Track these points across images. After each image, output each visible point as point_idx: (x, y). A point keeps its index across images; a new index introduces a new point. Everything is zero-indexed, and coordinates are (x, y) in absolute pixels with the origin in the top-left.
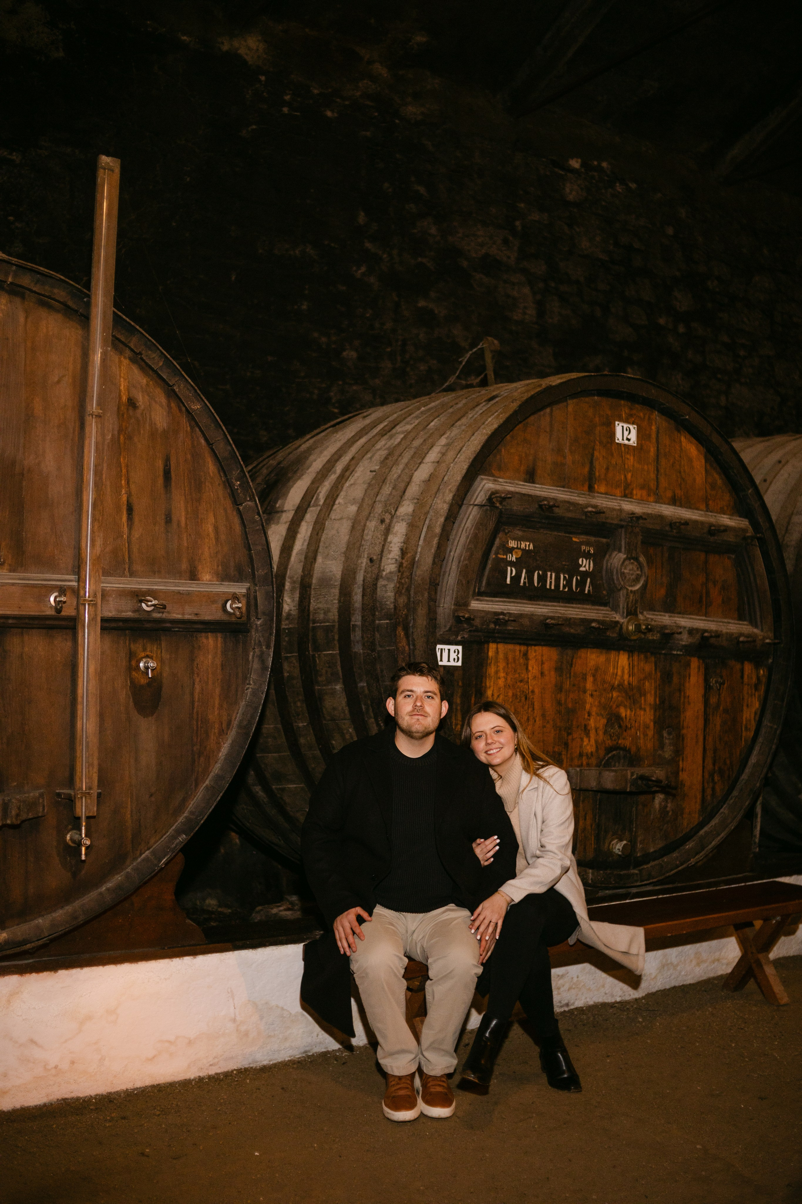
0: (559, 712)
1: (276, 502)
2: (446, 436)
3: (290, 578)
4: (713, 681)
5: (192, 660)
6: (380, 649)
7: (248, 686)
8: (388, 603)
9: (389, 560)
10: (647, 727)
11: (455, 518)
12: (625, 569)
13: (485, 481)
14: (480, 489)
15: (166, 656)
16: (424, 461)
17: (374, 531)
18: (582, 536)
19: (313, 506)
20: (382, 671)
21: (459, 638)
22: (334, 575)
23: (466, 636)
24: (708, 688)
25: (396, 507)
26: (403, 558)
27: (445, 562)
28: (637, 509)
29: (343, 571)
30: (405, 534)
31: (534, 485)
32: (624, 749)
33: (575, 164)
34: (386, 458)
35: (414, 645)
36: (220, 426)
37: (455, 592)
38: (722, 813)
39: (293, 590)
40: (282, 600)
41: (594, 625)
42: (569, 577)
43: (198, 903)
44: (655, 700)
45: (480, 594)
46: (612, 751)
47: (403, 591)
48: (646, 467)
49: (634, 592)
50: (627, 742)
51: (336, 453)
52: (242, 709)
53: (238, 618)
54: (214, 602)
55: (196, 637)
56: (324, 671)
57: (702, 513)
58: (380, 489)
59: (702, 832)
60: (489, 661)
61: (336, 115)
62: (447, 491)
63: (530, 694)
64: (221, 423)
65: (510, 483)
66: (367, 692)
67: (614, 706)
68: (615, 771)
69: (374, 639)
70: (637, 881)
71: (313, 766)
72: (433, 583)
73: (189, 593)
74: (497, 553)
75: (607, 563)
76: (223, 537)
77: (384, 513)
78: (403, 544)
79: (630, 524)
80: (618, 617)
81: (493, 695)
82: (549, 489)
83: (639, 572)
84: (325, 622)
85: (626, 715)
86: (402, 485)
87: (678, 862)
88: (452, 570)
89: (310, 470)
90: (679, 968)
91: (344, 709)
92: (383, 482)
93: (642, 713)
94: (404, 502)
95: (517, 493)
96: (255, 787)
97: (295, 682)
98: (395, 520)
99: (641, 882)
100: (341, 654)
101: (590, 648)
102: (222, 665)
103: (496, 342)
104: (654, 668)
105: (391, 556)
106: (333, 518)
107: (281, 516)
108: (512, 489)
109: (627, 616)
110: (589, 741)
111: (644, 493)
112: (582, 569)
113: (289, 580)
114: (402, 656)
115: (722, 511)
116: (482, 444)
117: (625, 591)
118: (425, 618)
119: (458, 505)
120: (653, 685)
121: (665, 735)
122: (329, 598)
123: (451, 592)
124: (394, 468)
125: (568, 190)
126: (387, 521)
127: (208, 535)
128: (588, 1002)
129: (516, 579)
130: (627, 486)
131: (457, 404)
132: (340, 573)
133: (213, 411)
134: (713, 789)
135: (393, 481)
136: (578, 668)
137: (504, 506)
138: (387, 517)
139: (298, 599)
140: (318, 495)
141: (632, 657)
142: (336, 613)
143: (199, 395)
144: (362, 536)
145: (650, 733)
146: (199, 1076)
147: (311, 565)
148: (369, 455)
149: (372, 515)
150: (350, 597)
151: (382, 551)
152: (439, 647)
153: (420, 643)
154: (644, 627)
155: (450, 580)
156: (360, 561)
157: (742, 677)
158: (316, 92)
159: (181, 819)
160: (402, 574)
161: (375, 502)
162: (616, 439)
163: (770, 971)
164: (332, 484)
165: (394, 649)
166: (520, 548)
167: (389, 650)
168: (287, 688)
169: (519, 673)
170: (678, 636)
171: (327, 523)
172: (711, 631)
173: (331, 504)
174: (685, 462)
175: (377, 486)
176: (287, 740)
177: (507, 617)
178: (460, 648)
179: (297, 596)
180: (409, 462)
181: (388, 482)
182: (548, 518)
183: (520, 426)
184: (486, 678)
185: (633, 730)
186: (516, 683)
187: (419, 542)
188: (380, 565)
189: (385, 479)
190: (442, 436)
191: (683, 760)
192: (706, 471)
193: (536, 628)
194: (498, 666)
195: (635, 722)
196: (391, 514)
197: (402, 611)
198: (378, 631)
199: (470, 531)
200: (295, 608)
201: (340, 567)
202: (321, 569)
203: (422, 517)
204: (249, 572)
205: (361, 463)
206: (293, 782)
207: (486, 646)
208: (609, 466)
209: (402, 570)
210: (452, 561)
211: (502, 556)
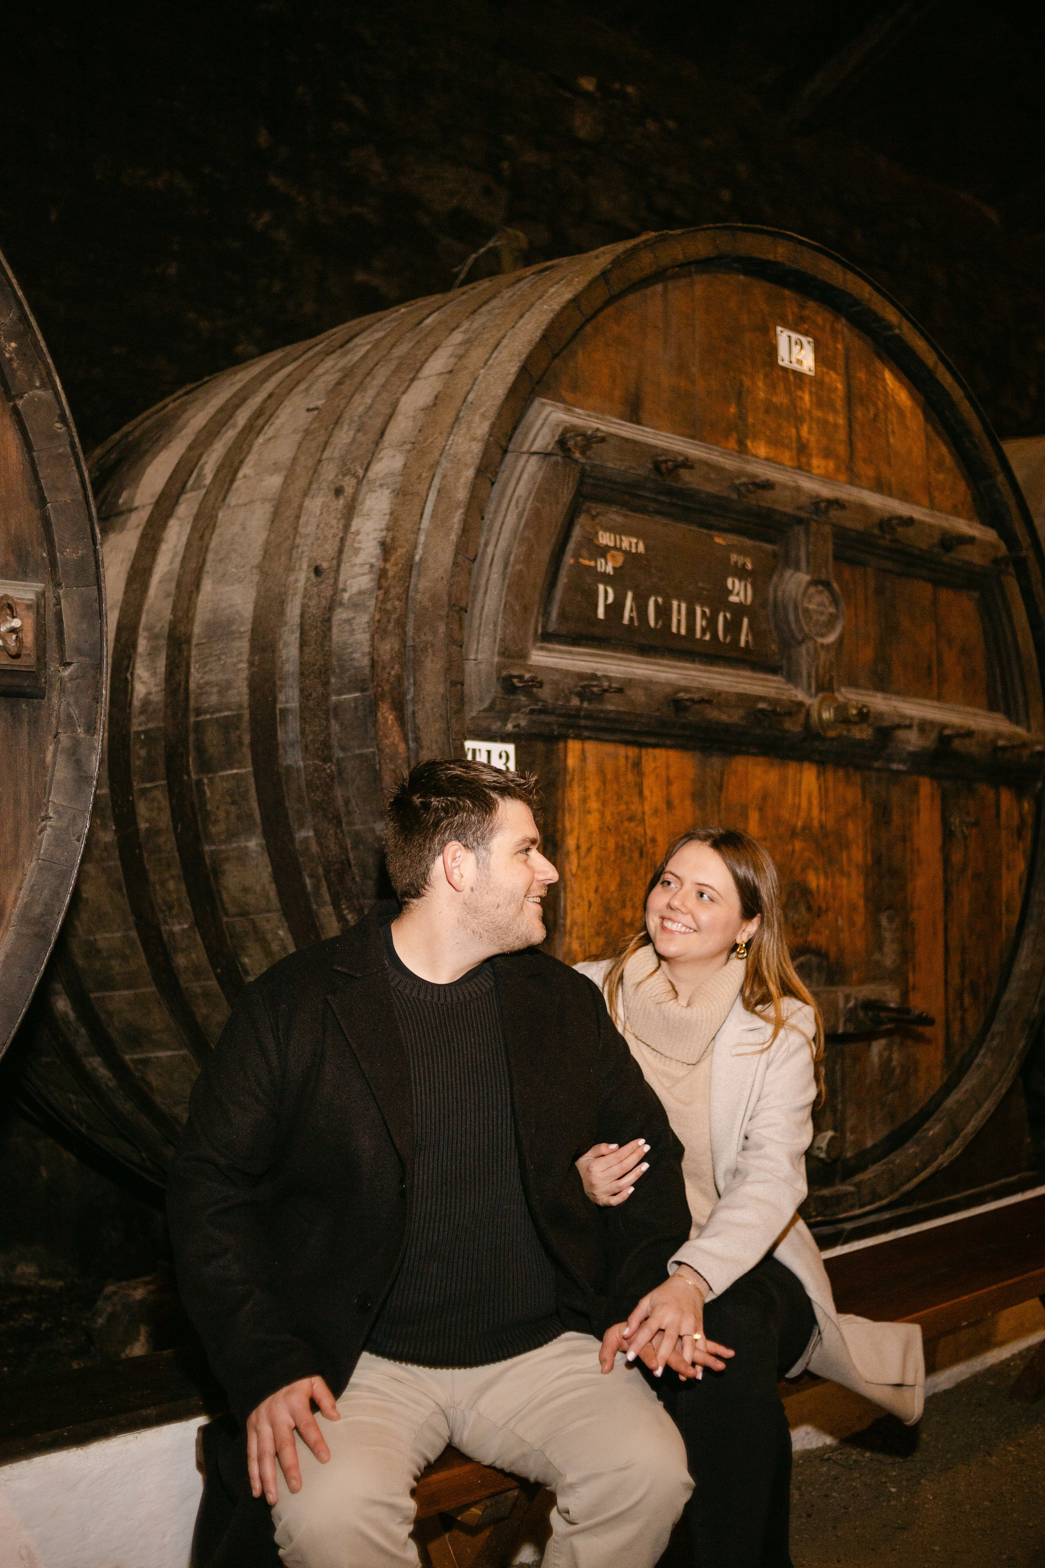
2: (462, 329)
3: (149, 629)
4: (955, 821)
6: (341, 755)
7: (44, 823)
8: (356, 655)
9: (357, 569)
10: (853, 908)
11: (496, 474)
12: (810, 602)
13: (548, 409)
14: (539, 423)
16: (420, 375)
17: (321, 514)
18: (730, 536)
19: (193, 489)
20: (347, 802)
21: (509, 727)
22: (238, 612)
23: (523, 723)
24: (948, 835)
25: (366, 462)
26: (386, 560)
27: (476, 566)
28: (826, 492)
29: (256, 602)
30: (388, 511)
31: (639, 426)
32: (818, 952)
33: (588, 84)
34: (339, 383)
35: (417, 740)
37: (499, 632)
38: (979, 1066)
39: (153, 653)
40: (132, 674)
41: (762, 705)
42: (711, 612)
44: (865, 857)
45: (547, 638)
47: (390, 627)
48: (831, 418)
49: (827, 648)
50: (819, 938)
51: (235, 395)
52: (31, 877)
53: (15, 658)
56: (222, 814)
57: (927, 511)
58: (330, 436)
59: (950, 1102)
60: (568, 778)
62: (477, 418)
63: (649, 845)
65: (597, 418)
66: (314, 848)
69: (329, 735)
70: (852, 1207)
71: (204, 1011)
72: (454, 605)
74: (577, 555)
75: (776, 592)
77: (340, 477)
78: (384, 533)
79: (814, 517)
80: (800, 695)
81: (578, 847)
82: (669, 437)
83: (832, 610)
84: (220, 711)
85: (818, 887)
86: (378, 422)
87: (917, 1164)
88: (491, 582)
89: (183, 433)
91: (267, 887)
92: (336, 423)
93: (844, 881)
94: (384, 452)
95: (613, 435)
96: (91, 1059)
97: (161, 840)
98: (364, 488)
99: (861, 1206)
100: (256, 774)
101: (754, 754)
103: (521, 235)
104: (860, 796)
105: (360, 559)
106: (233, 503)
107: (129, 517)
108: (602, 427)
109: (817, 691)
111: (831, 465)
112: (733, 599)
113: (145, 634)
114: (391, 766)
115: (955, 512)
116: (544, 327)
117: (810, 645)
118: (442, 679)
119: (501, 447)
120: (861, 827)
121: (884, 922)
122: (229, 661)
123: (491, 627)
124: (357, 398)
125: (577, 123)
126: (349, 491)
129: (615, 609)
130: (802, 449)
132: (250, 607)
134: (963, 1020)
135: (356, 418)
136: (732, 793)
137: (589, 458)
138: (349, 485)
139: (163, 669)
140: (202, 468)
141: (824, 774)
142: (245, 690)
144: (296, 528)
145: (860, 920)
147: (190, 598)
148: (302, 386)
149: (315, 486)
150: (274, 652)
151: (341, 551)
152: (469, 744)
153: (431, 735)
154: (854, 712)
155: (488, 602)
156: (292, 577)
157: (998, 815)
160: (386, 593)
161: (320, 461)
162: (779, 358)
164: (230, 444)
165: (374, 753)
166: (620, 549)
167: (361, 755)
168: (145, 855)
169: (627, 803)
170: (901, 734)
171: (220, 515)
172: (953, 727)
173: (228, 479)
174: (893, 416)
175: (322, 431)
176: (150, 961)
177: (606, 684)
178: (510, 748)
179: (161, 664)
180: (387, 381)
181: (347, 421)
182: (670, 492)
183: (610, 310)
184: (563, 810)
185: (831, 916)
186: (622, 822)
187: (420, 523)
188: (336, 580)
189: (340, 417)
190: (453, 330)
191: (914, 969)
192: (927, 437)
193: (658, 710)
194: (585, 788)
195: (834, 899)
196: (357, 477)
197: (388, 670)
198: (336, 716)
199: (525, 503)
200: (159, 688)
201: (252, 595)
202: (210, 604)
203: (424, 475)
204: (43, 558)
205: (286, 403)
206: (165, 1047)
207: (561, 745)
208: (770, 408)
209: (385, 584)
210: (491, 565)
211: (587, 562)
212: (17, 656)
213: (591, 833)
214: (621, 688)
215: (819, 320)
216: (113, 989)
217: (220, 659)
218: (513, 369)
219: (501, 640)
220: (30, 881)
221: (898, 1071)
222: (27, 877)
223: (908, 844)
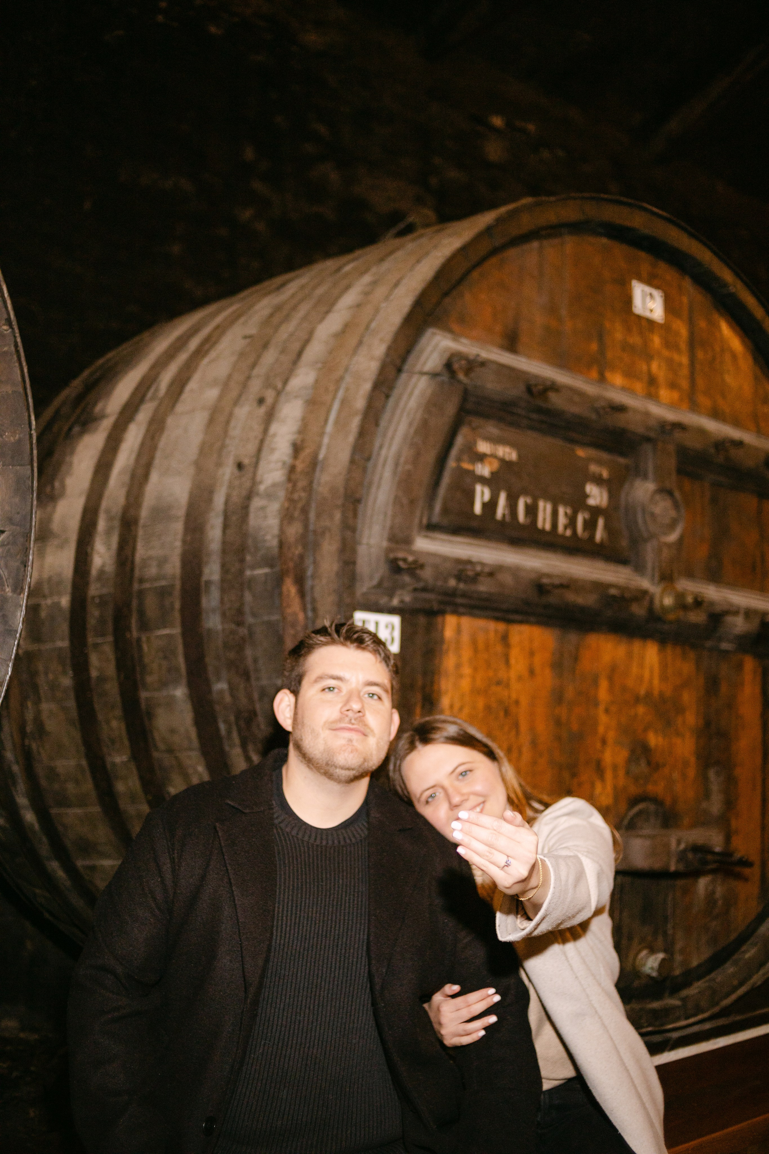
0: (558, 738)
1: (95, 406)
2: (371, 273)
3: (108, 511)
6: (252, 621)
8: (268, 537)
9: (272, 465)
10: (686, 764)
11: (391, 388)
12: (655, 507)
13: (439, 337)
14: (429, 349)
16: (334, 309)
17: (247, 420)
18: (589, 450)
19: (149, 401)
20: (255, 661)
21: (395, 602)
22: (176, 500)
23: (407, 599)
25: (285, 378)
26: (296, 458)
27: (370, 464)
28: (671, 416)
29: (191, 492)
30: (300, 418)
31: (516, 355)
32: (655, 799)
33: (498, 121)
34: (271, 315)
35: (314, 610)
37: (388, 520)
39: (108, 532)
40: (92, 549)
41: (613, 591)
42: (572, 512)
44: (697, 721)
45: (431, 528)
46: (640, 804)
47: (296, 514)
48: (676, 357)
49: (669, 546)
50: (658, 788)
51: (191, 327)
56: (155, 666)
58: (259, 357)
60: (445, 647)
61: (221, 32)
62: (377, 342)
63: (513, 706)
65: (479, 347)
66: (228, 699)
67: (640, 730)
68: (646, 837)
69: (242, 604)
70: (678, 1019)
72: (349, 497)
74: (459, 460)
75: (628, 496)
77: (264, 390)
78: (295, 437)
79: (661, 437)
80: (645, 583)
81: (451, 707)
82: (541, 366)
83: (674, 514)
84: (158, 581)
85: (657, 745)
86: (296, 346)
87: (735, 982)
88: (383, 479)
91: (190, 730)
92: (264, 348)
93: (678, 741)
94: (300, 370)
96: (51, 863)
97: (108, 685)
98: (283, 398)
99: (687, 1018)
100: (184, 634)
101: (605, 632)
104: (694, 669)
105: (275, 457)
106: (180, 410)
107: (100, 422)
108: (483, 354)
109: (660, 581)
110: (604, 787)
111: (676, 395)
112: (591, 502)
113: (104, 516)
114: (292, 632)
116: (436, 270)
117: (654, 542)
118: (336, 559)
119: (396, 368)
120: (694, 696)
121: (712, 776)
122: (168, 539)
123: (382, 516)
124: (283, 327)
125: (489, 150)
126: (269, 400)
129: (490, 506)
130: (652, 381)
132: (186, 495)
135: (280, 343)
136: (586, 664)
137: (471, 379)
138: (270, 396)
139: (116, 544)
140: (159, 383)
141: (664, 650)
142: (178, 564)
144: (226, 432)
145: (692, 772)
147: (140, 488)
148: (242, 320)
149: (244, 397)
150: (202, 533)
151: (259, 450)
152: (359, 616)
153: (326, 606)
154: (686, 601)
155: (380, 496)
156: (220, 472)
160: (294, 486)
161: (249, 378)
162: (635, 306)
164: (181, 365)
165: (278, 620)
166: (495, 457)
167: (268, 621)
169: (495, 670)
170: (730, 619)
171: (168, 421)
173: (177, 392)
174: (727, 358)
175: (253, 355)
176: (97, 786)
177: (478, 568)
178: (396, 620)
179: (115, 540)
180: (307, 315)
181: (273, 346)
182: (539, 410)
183: (494, 260)
184: (440, 675)
185: (667, 770)
186: (491, 686)
187: (325, 427)
188: (255, 474)
189: (268, 343)
190: (364, 274)
191: (736, 817)
192: (756, 377)
193: (524, 592)
194: (459, 656)
195: (670, 756)
196: (276, 390)
197: (292, 550)
198: (250, 588)
199: (415, 413)
200: (111, 561)
201: (188, 485)
202: (155, 493)
203: (331, 388)
205: (229, 333)
206: (108, 857)
207: (439, 619)
208: (626, 347)
209: (293, 477)
210: (384, 463)
211: (466, 466)
213: (463, 695)
214: (493, 572)
215: (668, 278)
216: (69, 806)
217: (160, 538)
218: (409, 302)
219: (390, 527)
221: (720, 903)
223: (733, 711)
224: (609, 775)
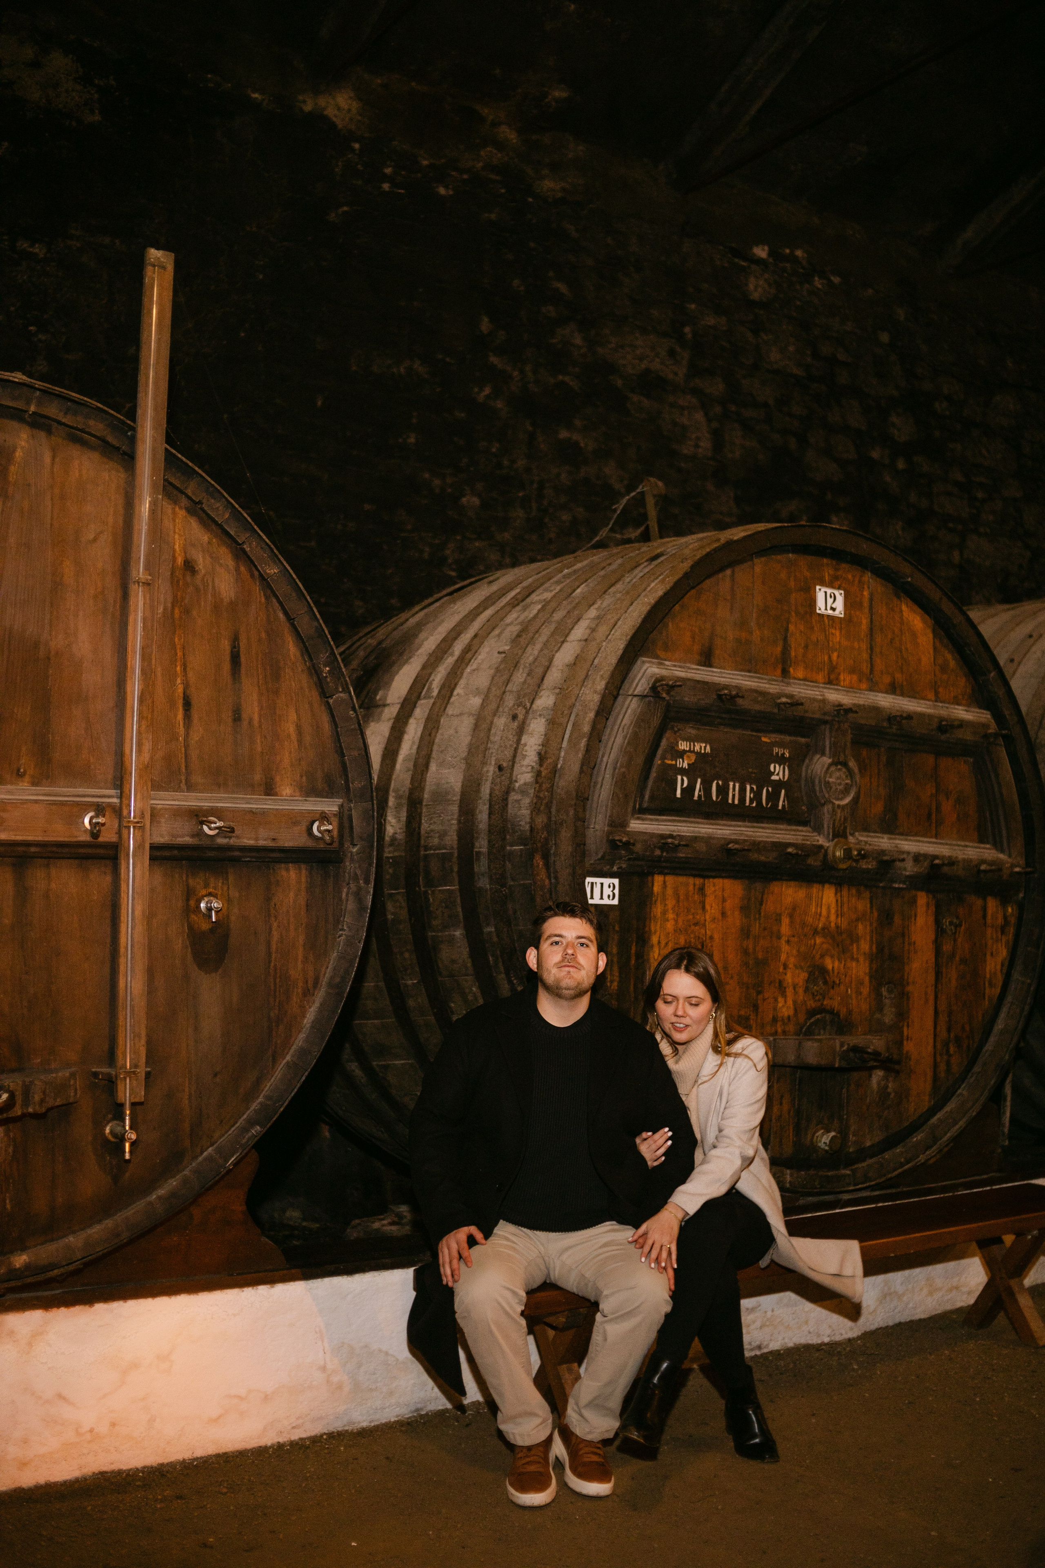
0: (746, 964)
1: (376, 694)
2: (596, 606)
3: (396, 791)
4: (946, 922)
5: (268, 899)
6: (512, 883)
7: (341, 932)
8: (522, 823)
9: (524, 769)
10: (861, 983)
11: (609, 713)
12: (831, 777)
13: (647, 665)
14: (640, 675)
15: (234, 894)
16: (568, 639)
17: (504, 730)
18: (773, 735)
19: (425, 698)
20: (515, 912)
21: (615, 868)
22: (451, 787)
23: (624, 866)
24: (940, 931)
25: (532, 698)
26: (541, 765)
27: (595, 771)
28: (847, 700)
29: (463, 782)
30: (543, 733)
31: (710, 669)
32: (831, 1012)
33: (761, 252)
34: (519, 636)
35: (556, 878)
36: (304, 596)
37: (609, 811)
38: (961, 1094)
39: (398, 807)
40: (385, 820)
41: (790, 850)
42: (757, 788)
43: (276, 1215)
44: (871, 948)
45: (642, 811)
46: (816, 1015)
47: (542, 808)
48: (856, 645)
49: (843, 808)
50: (834, 1002)
51: (453, 629)
52: (334, 961)
53: (328, 844)
54: (296, 823)
55: (274, 869)
56: (439, 913)
57: (931, 703)
58: (512, 675)
59: (934, 1120)
60: (654, 899)
61: (451, 193)
62: (598, 678)
63: (708, 941)
64: (305, 592)
65: (680, 667)
66: (495, 939)
67: (818, 956)
68: (820, 1041)
69: (504, 871)
70: (849, 1184)
71: (426, 1036)
72: (580, 797)
73: (264, 813)
74: (663, 758)
75: (807, 771)
76: (307, 738)
77: (516, 707)
78: (540, 747)
79: (837, 719)
80: (821, 841)
81: (659, 942)
82: (730, 674)
83: (849, 782)
84: (440, 850)
85: (833, 967)
86: (540, 670)
87: (902, 1160)
88: (605, 781)
89: (420, 651)
90: (905, 1298)
91: (466, 960)
92: (516, 666)
93: (854, 964)
94: (543, 692)
95: (689, 680)
96: (350, 1064)
97: (401, 927)
98: (530, 716)
99: (855, 1185)
100: (460, 890)
101: (786, 880)
102: (307, 906)
103: (660, 484)
104: (868, 905)
105: (526, 762)
106: (450, 713)
107: (382, 711)
108: (682, 674)
109: (835, 836)
110: (785, 1002)
111: (855, 678)
112: (774, 778)
113: (394, 794)
114: (542, 893)
115: (956, 701)
116: (643, 617)
117: (830, 806)
118: (571, 843)
119: (613, 696)
120: (868, 928)
121: (885, 993)
122: (446, 818)
123: (604, 808)
124: (529, 649)
125: (751, 287)
126: (521, 717)
127: (289, 736)
128: (786, 1343)
129: (688, 791)
130: (832, 668)
131: (610, 564)
132: (459, 785)
133: (294, 576)
134: (948, 1063)
135: (527, 665)
136: (770, 906)
137: (673, 696)
138: (521, 713)
139: (405, 818)
140: (431, 684)
141: (841, 891)
142: (455, 837)
143: (276, 556)
144: (488, 737)
145: (865, 991)
146: (279, 1442)
147: (422, 774)
148: (496, 632)
149: (501, 709)
150: (473, 816)
151: (515, 756)
152: (589, 880)
153: (564, 875)
154: (856, 853)
155: (602, 793)
156: (485, 769)
157: (984, 917)
158: (425, 163)
159: (254, 1106)
160: (540, 786)
161: (504, 692)
162: (818, 608)
163: (1025, 1302)
164: (449, 670)
165: (531, 884)
166: (693, 751)
167: (524, 884)
168: (391, 935)
169: (693, 914)
170: (899, 864)
171: (442, 721)
172: (943, 858)
173: (448, 696)
174: (907, 636)
175: (507, 671)
176: (392, 1002)
177: (678, 840)
178: (616, 881)
179: (404, 814)
180: (547, 641)
181: (522, 666)
182: (730, 712)
183: (692, 593)
184: (650, 920)
185: (842, 987)
186: (690, 926)
187: (562, 744)
188: (511, 774)
189: (518, 662)
190: (591, 606)
191: (908, 1026)
192: (935, 649)
193: (715, 855)
194: (666, 905)
195: (846, 976)
196: (526, 708)
197: (540, 834)
198: (509, 859)
199: (629, 728)
200: (402, 831)
201: (460, 777)
202: (435, 780)
203: (566, 712)
204: (342, 784)
205: (486, 643)
206: (400, 1057)
207: (650, 878)
208: (808, 644)
209: (540, 781)
210: (606, 768)
211: (670, 762)
212: (330, 844)
213: (669, 934)
214: (691, 842)
215: (850, 577)
216: (368, 1019)
217: (440, 816)
218: (622, 646)
219: (610, 816)
220: (333, 964)
222: (332, 962)
223: (907, 937)
224: (790, 992)
